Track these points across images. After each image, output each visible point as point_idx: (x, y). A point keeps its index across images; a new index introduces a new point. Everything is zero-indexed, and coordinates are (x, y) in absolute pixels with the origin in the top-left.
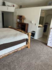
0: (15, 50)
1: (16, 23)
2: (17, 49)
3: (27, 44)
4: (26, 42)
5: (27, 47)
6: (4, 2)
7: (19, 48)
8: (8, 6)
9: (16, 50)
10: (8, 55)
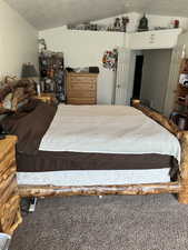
0: (110, 186)
1: (176, 88)
2: (117, 186)
3: (174, 178)
4: (168, 170)
5: (176, 195)
6: (144, 18)
7: (127, 186)
8: (156, 29)
9: (114, 189)
10: (81, 195)
